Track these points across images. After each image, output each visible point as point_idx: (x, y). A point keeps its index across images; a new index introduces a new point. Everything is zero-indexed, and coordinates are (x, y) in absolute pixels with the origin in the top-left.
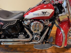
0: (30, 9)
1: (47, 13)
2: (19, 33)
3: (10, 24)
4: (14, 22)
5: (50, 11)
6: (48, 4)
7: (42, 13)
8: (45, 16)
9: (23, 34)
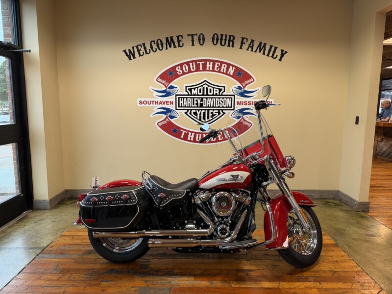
0: (208, 172)
1: (239, 177)
2: (186, 222)
3: (175, 197)
4: (182, 194)
5: (244, 175)
6: (240, 164)
7: (232, 177)
8: (237, 182)
9: (193, 222)
